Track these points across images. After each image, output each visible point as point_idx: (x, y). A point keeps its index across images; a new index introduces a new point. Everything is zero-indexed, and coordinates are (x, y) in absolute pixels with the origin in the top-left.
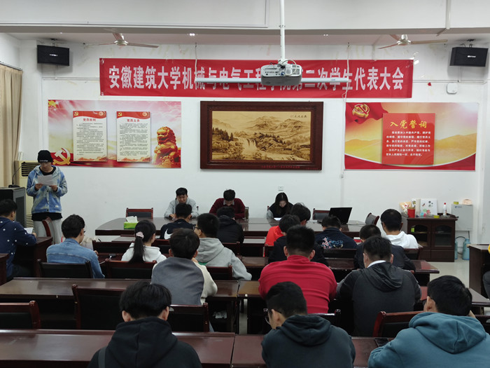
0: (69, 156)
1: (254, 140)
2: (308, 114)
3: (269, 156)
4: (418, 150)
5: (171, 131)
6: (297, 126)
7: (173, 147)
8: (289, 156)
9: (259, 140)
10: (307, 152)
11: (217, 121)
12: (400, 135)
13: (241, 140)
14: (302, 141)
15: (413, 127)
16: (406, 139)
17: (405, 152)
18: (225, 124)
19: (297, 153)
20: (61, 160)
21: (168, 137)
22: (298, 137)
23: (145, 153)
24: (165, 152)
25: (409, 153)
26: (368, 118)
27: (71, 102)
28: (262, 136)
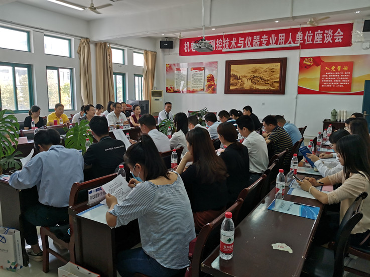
0: (173, 88)
1: (250, 79)
2: (279, 64)
3: (257, 87)
4: (341, 83)
5: (213, 76)
6: (273, 71)
7: (213, 84)
8: (267, 87)
9: (252, 79)
10: (277, 85)
11: (233, 70)
12: (331, 75)
13: (244, 79)
14: (275, 79)
15: (339, 70)
16: (334, 77)
17: (334, 85)
18: (236, 72)
19: (271, 85)
20: (170, 90)
21: (211, 79)
22: (272, 77)
23: (201, 87)
24: (210, 86)
25: (336, 85)
26: (312, 65)
27: (174, 64)
28: (254, 77)
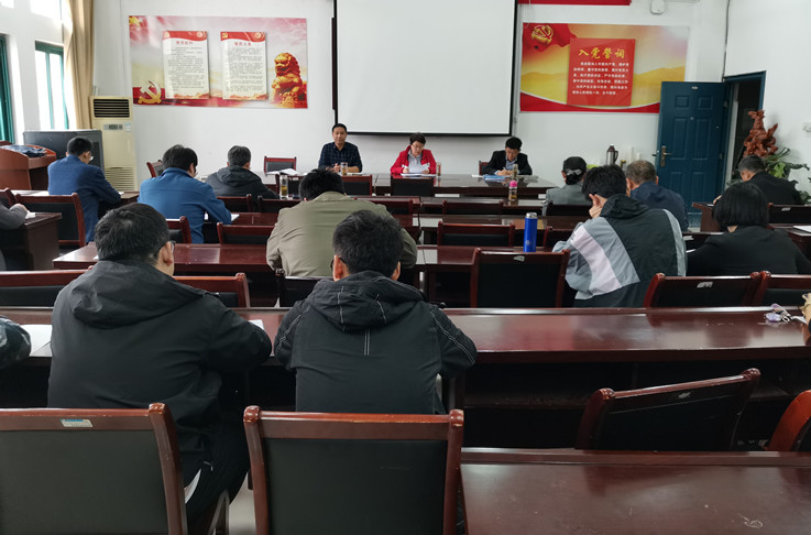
0: (159, 92)
4: (611, 87)
5: (293, 59)
7: (296, 80)
12: (591, 67)
15: (607, 57)
16: (597, 73)
17: (597, 89)
20: (148, 97)
21: (289, 66)
23: (260, 88)
24: (285, 87)
25: (601, 91)
26: (552, 43)
27: (160, 19)
